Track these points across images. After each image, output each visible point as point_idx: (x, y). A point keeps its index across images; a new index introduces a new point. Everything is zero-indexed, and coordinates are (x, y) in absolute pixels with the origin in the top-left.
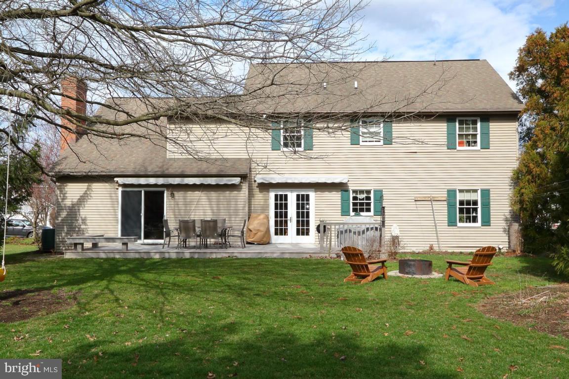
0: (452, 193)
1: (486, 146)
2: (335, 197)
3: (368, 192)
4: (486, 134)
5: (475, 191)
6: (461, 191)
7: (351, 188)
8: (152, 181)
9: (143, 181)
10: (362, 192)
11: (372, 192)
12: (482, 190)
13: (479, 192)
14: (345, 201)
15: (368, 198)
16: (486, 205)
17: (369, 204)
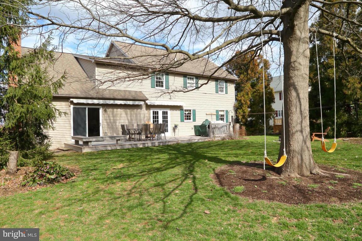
0: (217, 111)
1: (226, 93)
2: (178, 113)
3: (190, 111)
4: (226, 88)
5: (223, 111)
6: (220, 111)
7: (184, 108)
8: (96, 102)
9: (90, 101)
10: (188, 110)
11: (192, 111)
12: (226, 110)
13: (225, 111)
14: (181, 115)
15: (190, 114)
16: (227, 117)
17: (190, 116)
